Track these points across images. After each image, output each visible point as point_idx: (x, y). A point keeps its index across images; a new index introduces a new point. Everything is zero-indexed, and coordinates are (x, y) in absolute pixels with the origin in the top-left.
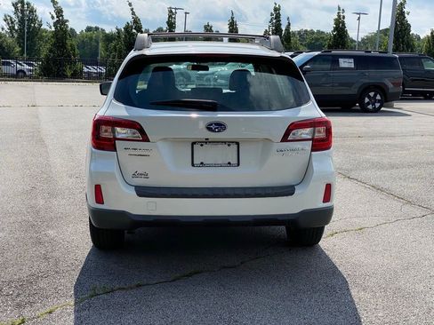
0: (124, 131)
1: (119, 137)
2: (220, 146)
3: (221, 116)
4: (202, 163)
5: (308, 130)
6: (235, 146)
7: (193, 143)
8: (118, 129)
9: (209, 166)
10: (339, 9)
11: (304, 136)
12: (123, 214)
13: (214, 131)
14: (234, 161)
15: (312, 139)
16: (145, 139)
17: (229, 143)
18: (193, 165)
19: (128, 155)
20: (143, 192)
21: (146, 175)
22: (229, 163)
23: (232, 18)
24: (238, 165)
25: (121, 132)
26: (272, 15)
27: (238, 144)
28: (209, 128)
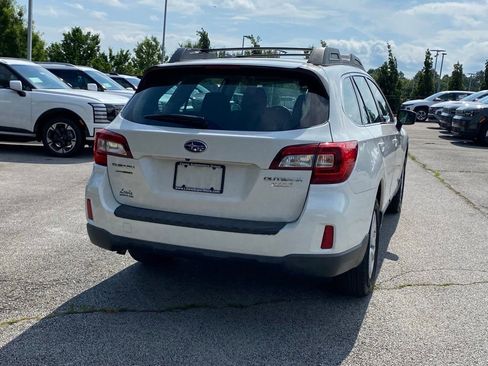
2: (205, 168)
3: (201, 133)
5: (309, 157)
6: (220, 170)
7: (178, 164)
9: (191, 190)
11: (302, 164)
13: (193, 151)
14: (219, 189)
15: (313, 169)
17: (214, 166)
18: (174, 187)
19: (115, 171)
21: (131, 194)
22: (212, 189)
24: (221, 192)
27: (223, 167)
28: (188, 147)
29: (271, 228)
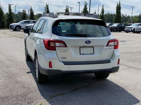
0: (58, 44)
1: (57, 46)
2: (88, 48)
3: (89, 38)
4: (83, 54)
6: (93, 48)
7: (80, 47)
8: (56, 43)
9: (85, 54)
10: (67, 6)
11: (112, 45)
12: (59, 71)
14: (93, 53)
15: (114, 46)
16: (66, 46)
17: (91, 47)
18: (80, 54)
19: (60, 51)
20: (66, 63)
21: (65, 58)
22: (91, 53)
23: (31, 8)
25: (57, 44)
26: (45, 7)
27: (93, 47)
28: (86, 43)
29: (108, 61)
